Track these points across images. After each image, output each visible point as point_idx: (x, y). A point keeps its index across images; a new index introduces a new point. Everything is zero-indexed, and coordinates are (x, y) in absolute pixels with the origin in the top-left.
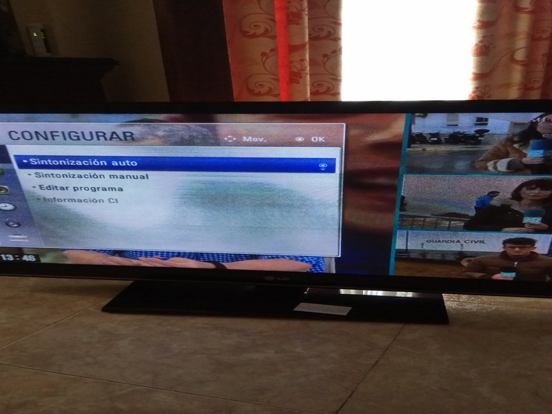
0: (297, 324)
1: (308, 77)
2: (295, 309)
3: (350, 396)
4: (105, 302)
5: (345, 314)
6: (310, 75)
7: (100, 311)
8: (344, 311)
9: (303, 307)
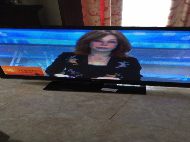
0: (101, 94)
1: (111, 9)
2: (101, 90)
3: (115, 114)
4: (44, 87)
5: (116, 91)
6: (111, 8)
7: (43, 90)
8: (115, 90)
9: (103, 89)
